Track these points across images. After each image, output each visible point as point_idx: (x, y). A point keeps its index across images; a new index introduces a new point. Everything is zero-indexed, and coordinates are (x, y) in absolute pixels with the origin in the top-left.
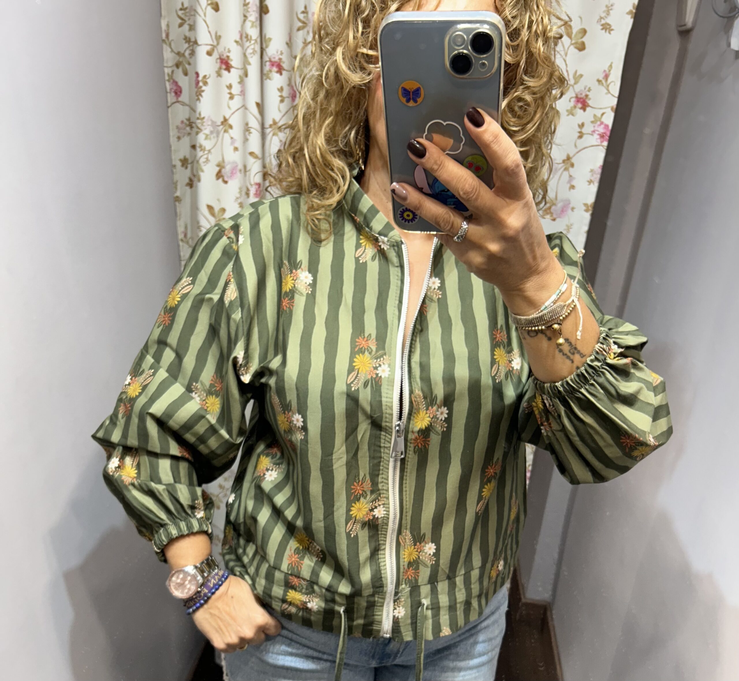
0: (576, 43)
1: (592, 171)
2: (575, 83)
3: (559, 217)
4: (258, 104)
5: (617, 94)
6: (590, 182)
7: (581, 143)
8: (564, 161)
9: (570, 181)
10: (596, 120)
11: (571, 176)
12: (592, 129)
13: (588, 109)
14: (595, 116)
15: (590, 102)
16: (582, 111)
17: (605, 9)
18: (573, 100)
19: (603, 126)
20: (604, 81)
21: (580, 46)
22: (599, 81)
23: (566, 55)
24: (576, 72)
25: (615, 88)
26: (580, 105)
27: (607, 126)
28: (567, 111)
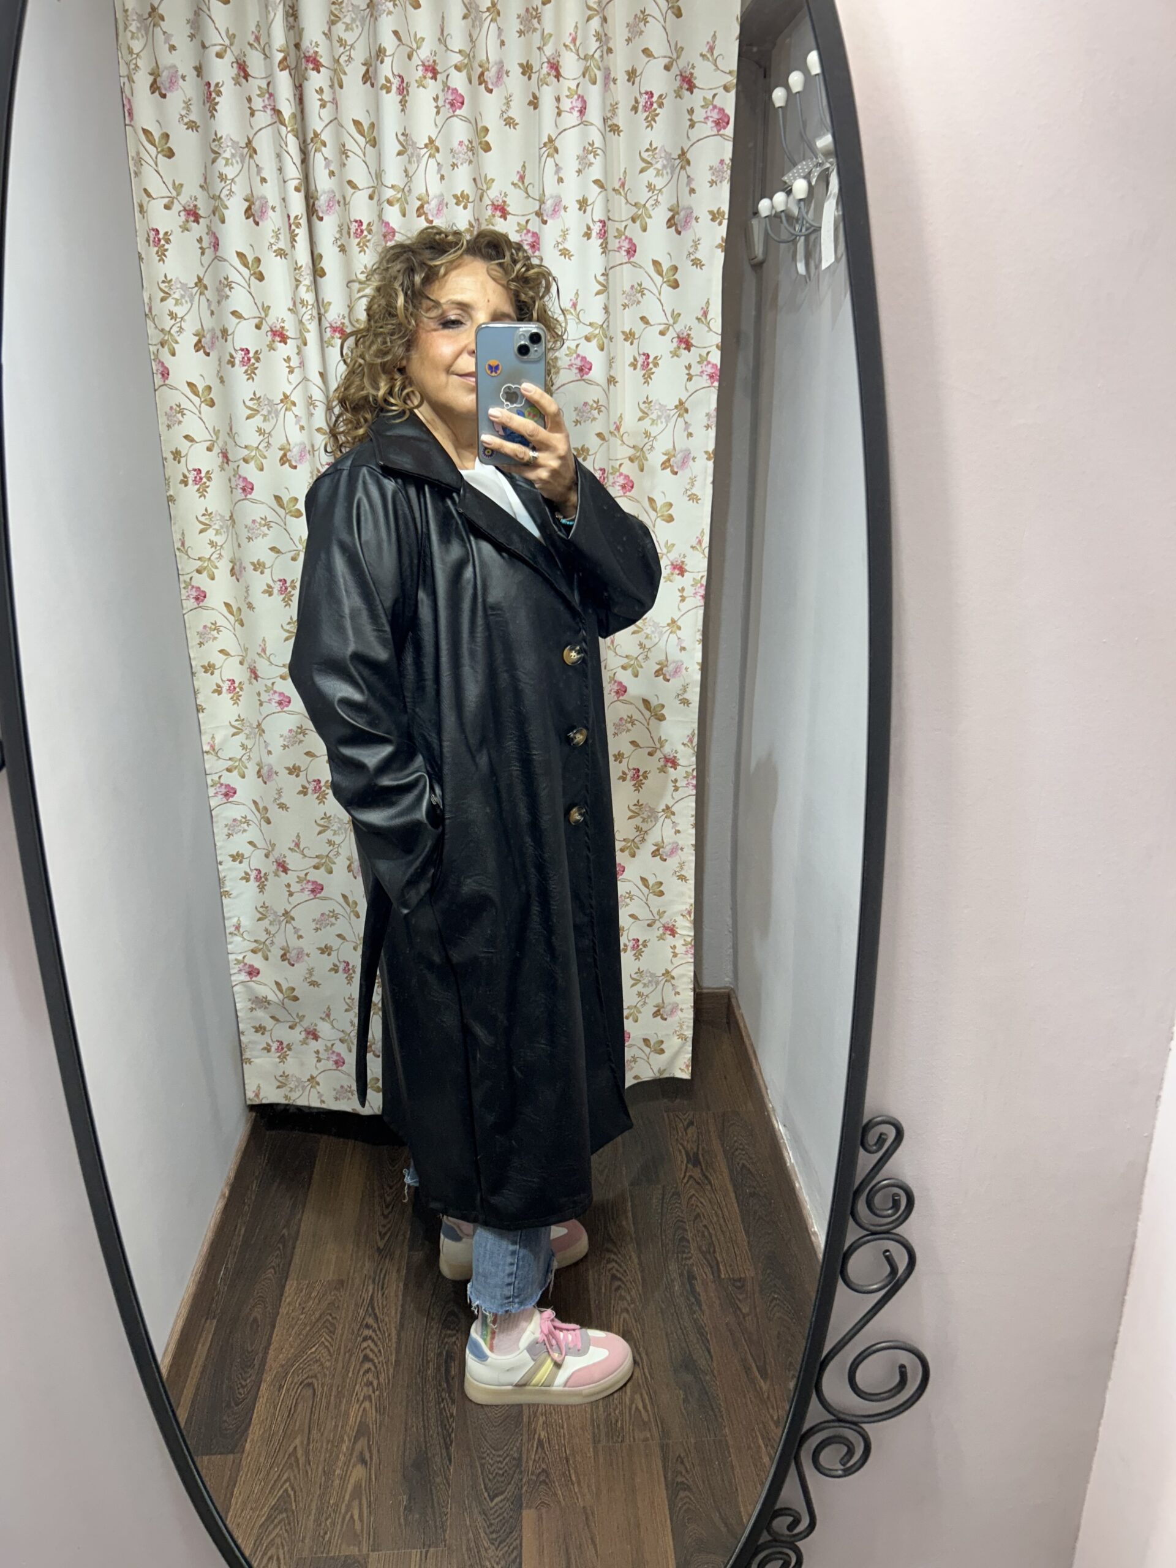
0: (668, 281)
1: (707, 415)
2: (674, 323)
3: (682, 469)
4: (321, 374)
5: (720, 331)
6: (708, 427)
7: (692, 386)
8: (676, 407)
9: (686, 429)
10: (703, 360)
11: (686, 423)
12: (701, 370)
13: (692, 349)
14: (700, 355)
15: (693, 342)
16: (686, 351)
17: (692, 244)
18: (675, 340)
19: (710, 366)
20: (703, 319)
21: (674, 284)
22: (698, 319)
23: (660, 294)
24: (673, 311)
25: (717, 324)
26: (683, 346)
27: (715, 366)
28: (671, 352)
